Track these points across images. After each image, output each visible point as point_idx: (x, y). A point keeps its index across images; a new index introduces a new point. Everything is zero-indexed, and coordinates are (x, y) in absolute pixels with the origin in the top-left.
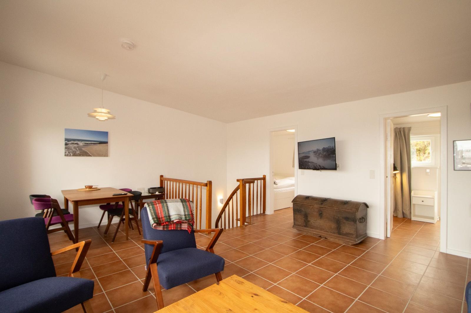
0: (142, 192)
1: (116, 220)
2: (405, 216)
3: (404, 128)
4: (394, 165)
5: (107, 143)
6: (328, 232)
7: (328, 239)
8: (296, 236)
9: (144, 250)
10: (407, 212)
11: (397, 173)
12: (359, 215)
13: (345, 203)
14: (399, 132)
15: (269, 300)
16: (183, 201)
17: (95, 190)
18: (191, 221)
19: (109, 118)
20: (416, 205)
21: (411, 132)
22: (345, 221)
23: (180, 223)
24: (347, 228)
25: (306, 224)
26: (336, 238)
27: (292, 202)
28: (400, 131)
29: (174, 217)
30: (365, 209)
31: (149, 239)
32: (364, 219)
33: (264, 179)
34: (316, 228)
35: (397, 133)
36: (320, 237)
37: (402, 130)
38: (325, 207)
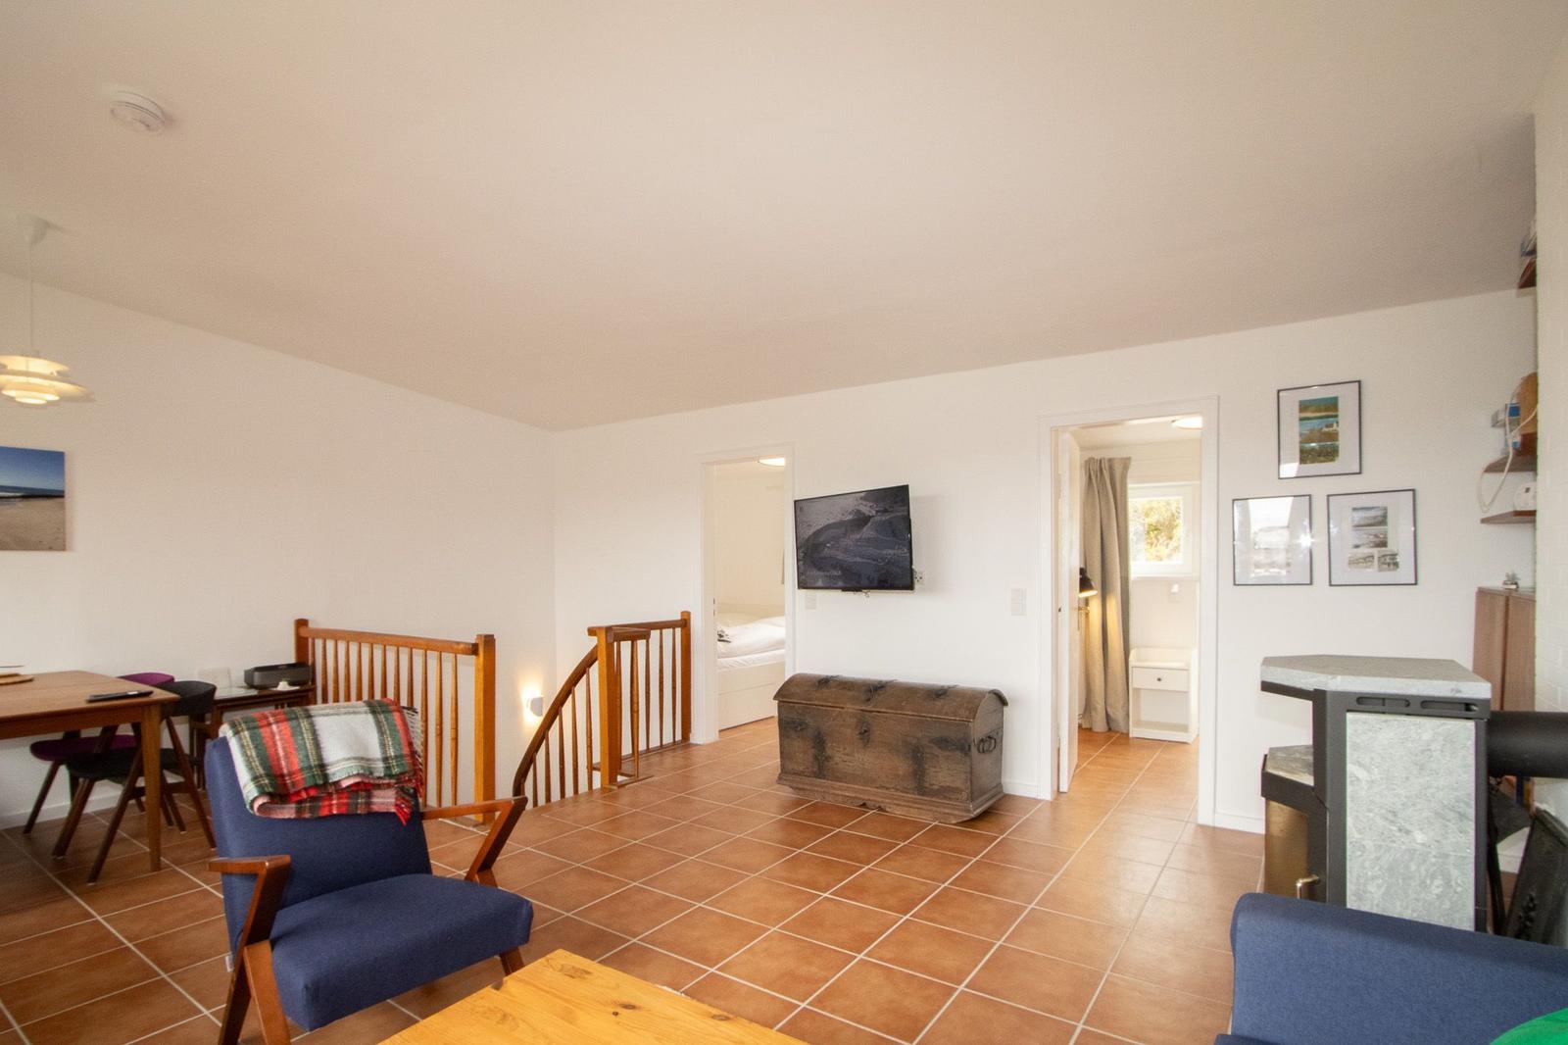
0: (218, 686)
1: (105, 795)
2: (1113, 727)
3: (1110, 460)
4: (1082, 571)
5: (59, 495)
6: (887, 789)
7: (888, 809)
8: (790, 808)
9: (222, 897)
10: (1117, 714)
11: (1092, 597)
12: (978, 729)
13: (939, 694)
14: (1099, 474)
15: (673, 1019)
16: (376, 708)
17: (7, 684)
18: (410, 776)
19: (65, 398)
20: (1142, 691)
21: (1131, 473)
22: (936, 751)
23: (365, 787)
24: (944, 772)
25: (822, 767)
26: (910, 804)
27: (775, 698)
28: (1101, 470)
29: (341, 768)
30: (995, 711)
31: (236, 852)
32: (993, 742)
33: (684, 623)
34: (853, 778)
35: (1093, 478)
36: (864, 805)
37: (1105, 466)
38: (878, 709)
